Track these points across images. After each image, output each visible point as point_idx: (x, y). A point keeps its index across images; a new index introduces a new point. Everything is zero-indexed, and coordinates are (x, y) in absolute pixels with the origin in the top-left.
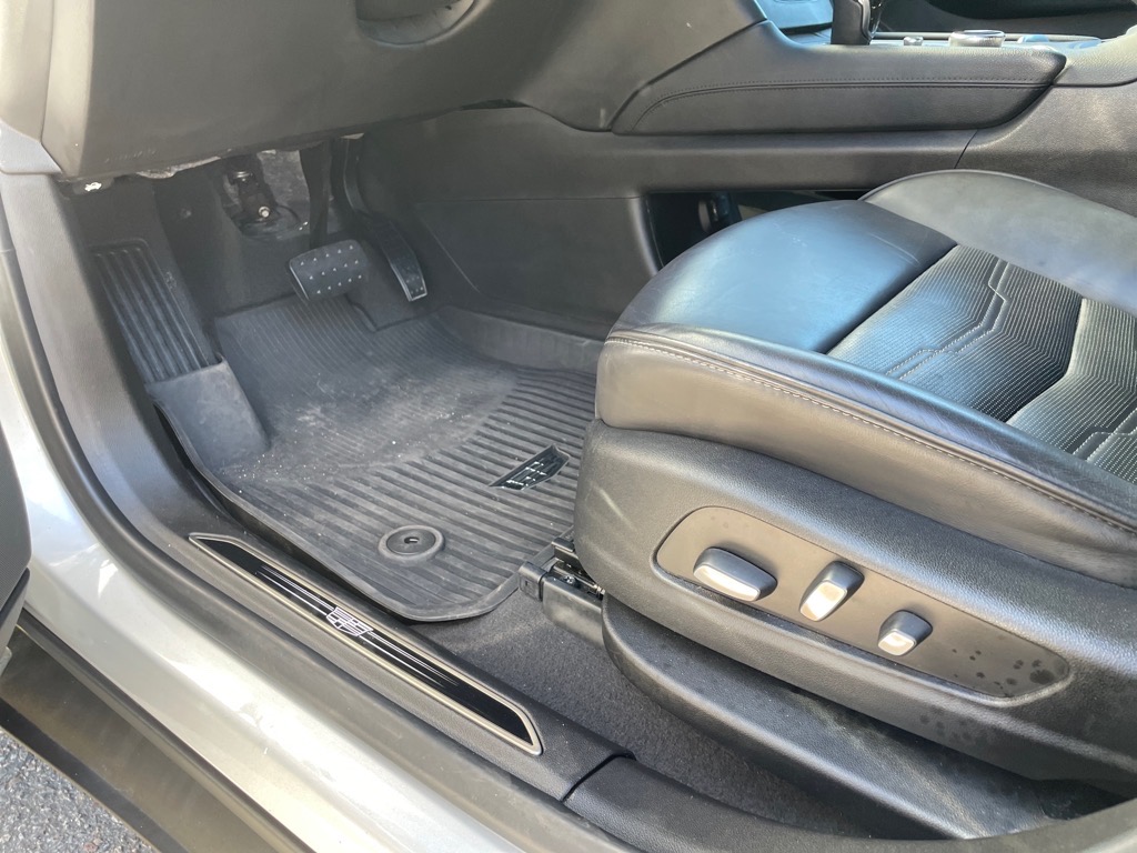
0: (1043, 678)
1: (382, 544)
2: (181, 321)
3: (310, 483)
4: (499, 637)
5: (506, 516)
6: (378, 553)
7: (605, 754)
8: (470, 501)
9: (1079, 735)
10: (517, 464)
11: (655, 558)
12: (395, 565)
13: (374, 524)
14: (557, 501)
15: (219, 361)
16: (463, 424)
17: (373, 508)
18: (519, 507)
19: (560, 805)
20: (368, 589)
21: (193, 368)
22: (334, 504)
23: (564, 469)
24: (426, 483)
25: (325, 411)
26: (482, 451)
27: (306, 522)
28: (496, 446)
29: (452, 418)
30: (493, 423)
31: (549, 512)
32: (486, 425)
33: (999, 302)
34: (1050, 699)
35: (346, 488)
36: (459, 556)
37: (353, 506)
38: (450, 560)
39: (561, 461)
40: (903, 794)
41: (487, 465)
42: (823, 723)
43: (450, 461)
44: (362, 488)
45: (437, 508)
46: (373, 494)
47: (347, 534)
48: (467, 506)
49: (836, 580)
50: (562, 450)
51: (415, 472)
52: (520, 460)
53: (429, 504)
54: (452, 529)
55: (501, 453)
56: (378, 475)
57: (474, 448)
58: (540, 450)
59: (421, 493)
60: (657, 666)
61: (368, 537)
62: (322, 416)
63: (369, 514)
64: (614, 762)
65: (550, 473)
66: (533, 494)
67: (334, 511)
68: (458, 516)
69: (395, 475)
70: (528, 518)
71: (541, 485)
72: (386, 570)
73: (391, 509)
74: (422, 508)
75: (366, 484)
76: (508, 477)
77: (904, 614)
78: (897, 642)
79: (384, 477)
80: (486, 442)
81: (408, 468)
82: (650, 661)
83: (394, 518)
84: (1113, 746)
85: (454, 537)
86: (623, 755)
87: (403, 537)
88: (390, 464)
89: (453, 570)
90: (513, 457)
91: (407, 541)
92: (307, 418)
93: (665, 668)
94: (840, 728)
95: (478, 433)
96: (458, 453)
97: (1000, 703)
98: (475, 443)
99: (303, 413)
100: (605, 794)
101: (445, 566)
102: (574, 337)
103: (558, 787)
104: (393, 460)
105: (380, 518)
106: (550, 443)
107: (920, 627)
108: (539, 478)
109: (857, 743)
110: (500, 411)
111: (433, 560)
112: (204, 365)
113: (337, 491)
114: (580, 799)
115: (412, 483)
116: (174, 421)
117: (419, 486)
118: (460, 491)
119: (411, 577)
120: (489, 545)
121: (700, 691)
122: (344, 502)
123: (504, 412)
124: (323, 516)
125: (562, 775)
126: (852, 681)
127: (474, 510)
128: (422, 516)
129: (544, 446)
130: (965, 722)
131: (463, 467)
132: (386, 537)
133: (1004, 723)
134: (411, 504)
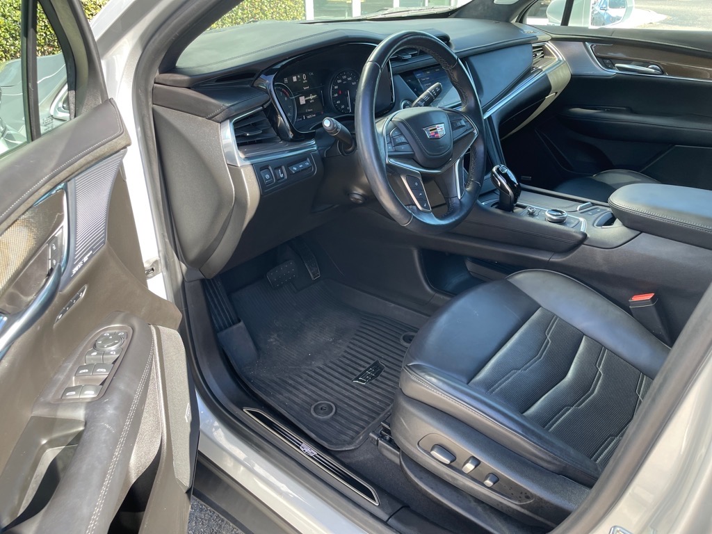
0: (528, 497)
1: (312, 410)
2: (224, 303)
3: (279, 377)
4: (362, 458)
5: (360, 397)
6: (311, 414)
7: (400, 506)
8: (345, 389)
9: (537, 514)
10: (363, 369)
11: (418, 444)
12: (318, 420)
13: (308, 399)
14: (380, 391)
15: (239, 321)
16: (339, 346)
17: (306, 391)
18: (365, 393)
19: (385, 523)
20: (313, 436)
21: (230, 326)
22: (291, 389)
23: (383, 373)
24: (326, 378)
25: (278, 336)
26: (348, 362)
27: (280, 397)
28: (354, 359)
29: (333, 341)
30: (351, 346)
31: (377, 396)
32: (348, 347)
33: (548, 342)
34: (530, 503)
35: (294, 380)
36: (342, 416)
37: (298, 389)
38: (339, 418)
39: (382, 369)
40: (491, 526)
41: (350, 369)
42: (470, 501)
43: (335, 367)
44: (300, 380)
45: (331, 391)
46: (305, 384)
47: (297, 404)
48: (344, 392)
49: (472, 463)
50: (382, 363)
51: (321, 372)
52: (364, 367)
53: (328, 390)
54: (339, 403)
55: (356, 363)
56: (306, 373)
57: (344, 360)
58: (372, 362)
59: (325, 384)
60: (418, 478)
61: (306, 406)
62: (278, 339)
63: (305, 394)
64: (403, 509)
65: (377, 374)
66: (370, 386)
67: (291, 392)
68: (341, 397)
69: (313, 374)
70: (370, 399)
71: (373, 381)
72: (315, 422)
73: (313, 392)
74: (326, 392)
75: (302, 378)
76: (359, 376)
77: (491, 475)
78: (489, 483)
79: (308, 375)
80: (349, 357)
81: (318, 370)
82: (416, 476)
83: (315, 397)
84: (548, 519)
85: (341, 408)
86: (406, 506)
87: (320, 407)
88: (310, 367)
89: (341, 424)
90: (361, 365)
91: (322, 409)
92: (272, 340)
93: (421, 479)
94: (475, 504)
95: (346, 352)
96: (338, 363)
97: (517, 503)
98: (344, 357)
99: (270, 338)
100: (400, 520)
101: (337, 421)
102: (387, 302)
103: (385, 517)
104: (311, 365)
105: (309, 396)
106: (377, 359)
107: (495, 479)
108: (372, 377)
109: (480, 509)
110: (354, 339)
111: (332, 418)
112: (234, 324)
113: (291, 382)
114: (392, 521)
115: (320, 378)
116: (229, 355)
117: (324, 380)
118: (341, 383)
119: (325, 426)
120: (354, 412)
121: (432, 488)
122: (294, 387)
123: (357, 340)
124: (287, 395)
125: (386, 513)
126: (478, 491)
127: (347, 394)
128: (327, 396)
129: (374, 360)
130: (508, 507)
131: (340, 370)
132: (313, 406)
133: (519, 509)
134: (321, 389)
